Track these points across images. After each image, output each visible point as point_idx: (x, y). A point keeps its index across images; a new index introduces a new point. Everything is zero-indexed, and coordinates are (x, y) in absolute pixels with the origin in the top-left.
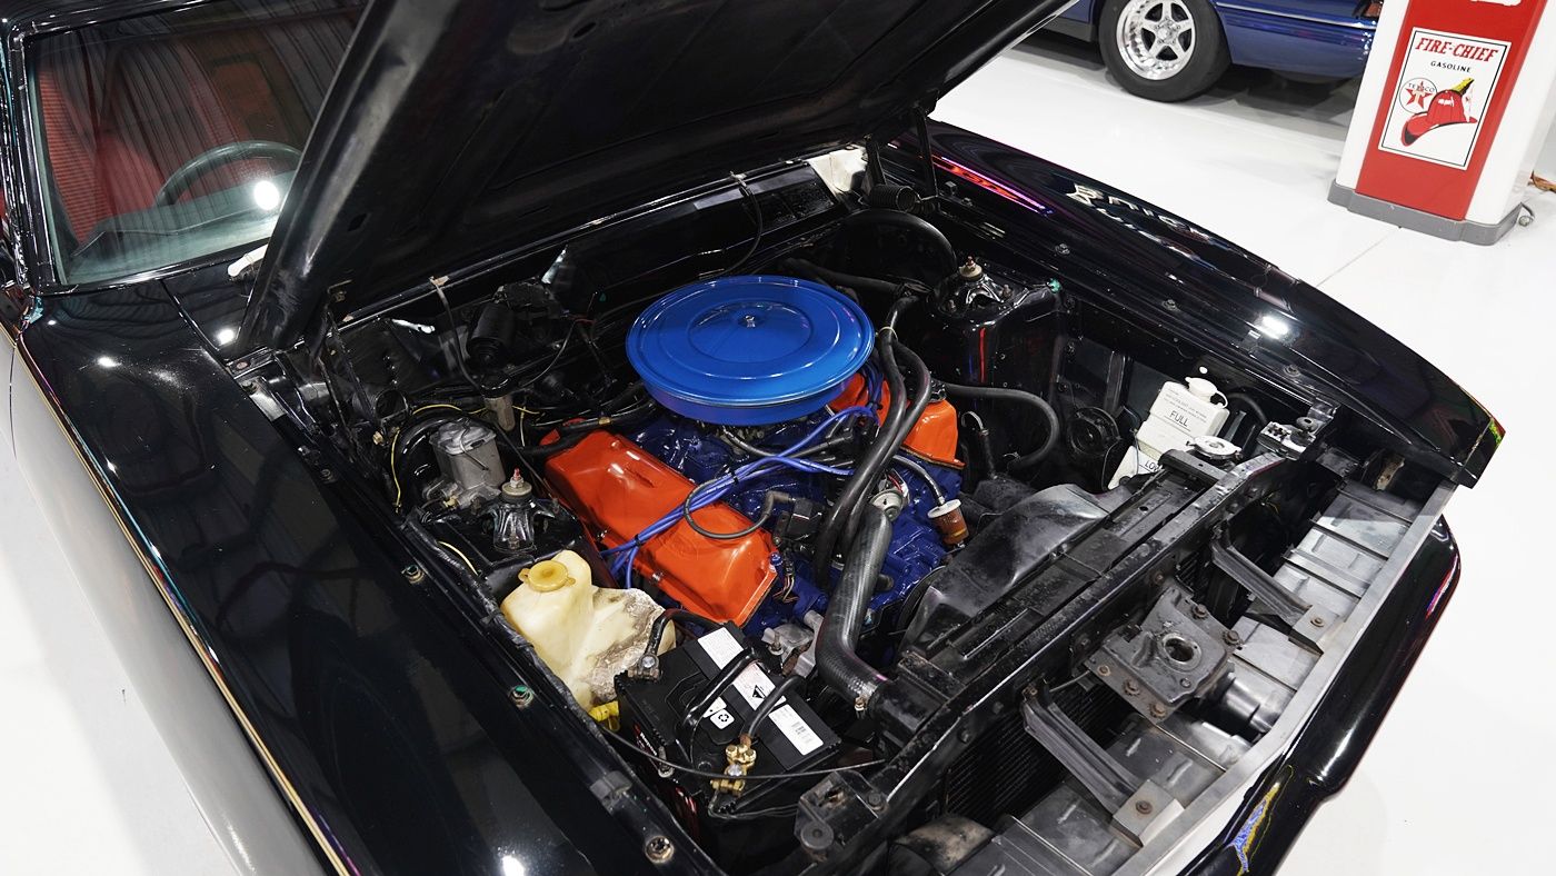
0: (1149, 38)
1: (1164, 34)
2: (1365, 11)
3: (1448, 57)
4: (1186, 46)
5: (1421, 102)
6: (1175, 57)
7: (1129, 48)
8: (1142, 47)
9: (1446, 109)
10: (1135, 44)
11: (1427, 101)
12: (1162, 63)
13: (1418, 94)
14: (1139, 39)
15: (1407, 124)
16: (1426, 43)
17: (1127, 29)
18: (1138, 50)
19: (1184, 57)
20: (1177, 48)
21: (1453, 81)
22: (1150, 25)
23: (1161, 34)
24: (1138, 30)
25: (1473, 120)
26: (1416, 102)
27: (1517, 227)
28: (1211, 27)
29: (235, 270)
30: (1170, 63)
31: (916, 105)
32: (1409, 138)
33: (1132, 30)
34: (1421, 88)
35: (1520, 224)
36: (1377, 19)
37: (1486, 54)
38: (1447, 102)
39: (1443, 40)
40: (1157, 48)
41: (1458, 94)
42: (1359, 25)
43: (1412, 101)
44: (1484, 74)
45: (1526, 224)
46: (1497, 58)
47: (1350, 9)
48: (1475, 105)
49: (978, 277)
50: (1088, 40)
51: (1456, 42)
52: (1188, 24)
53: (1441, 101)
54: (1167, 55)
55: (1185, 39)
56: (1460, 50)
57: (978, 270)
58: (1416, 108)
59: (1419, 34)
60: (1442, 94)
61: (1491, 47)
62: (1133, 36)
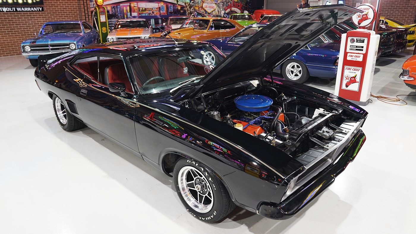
0: (292, 72)
1: (296, 71)
2: (335, 64)
3: (351, 71)
4: (300, 73)
5: (348, 79)
6: (298, 76)
7: (289, 74)
8: (291, 74)
9: (353, 80)
10: (290, 73)
11: (349, 79)
12: (296, 77)
13: (347, 78)
14: (290, 72)
15: (346, 84)
16: (347, 68)
17: (288, 70)
18: (290, 75)
19: (300, 75)
20: (298, 74)
21: (353, 75)
22: (292, 69)
23: (295, 71)
24: (290, 71)
25: (358, 82)
26: (347, 79)
27: (370, 103)
28: (305, 69)
29: (171, 91)
30: (297, 77)
31: (270, 70)
32: (347, 86)
33: (289, 70)
34: (348, 77)
35: (370, 102)
36: (337, 66)
37: (358, 70)
38: (353, 79)
39: (350, 68)
40: (294, 74)
41: (355, 77)
42: (334, 67)
43: (346, 79)
44: (358, 74)
45: (371, 103)
46: (360, 70)
47: (332, 65)
48: (358, 79)
49: (283, 96)
50: (280, 73)
51: (352, 68)
52: (301, 69)
53: (352, 79)
54: (296, 75)
55: (300, 72)
56: (354, 69)
57: (283, 95)
58: (347, 80)
59: (346, 67)
60: (351, 78)
61: (359, 69)
62: (289, 72)
